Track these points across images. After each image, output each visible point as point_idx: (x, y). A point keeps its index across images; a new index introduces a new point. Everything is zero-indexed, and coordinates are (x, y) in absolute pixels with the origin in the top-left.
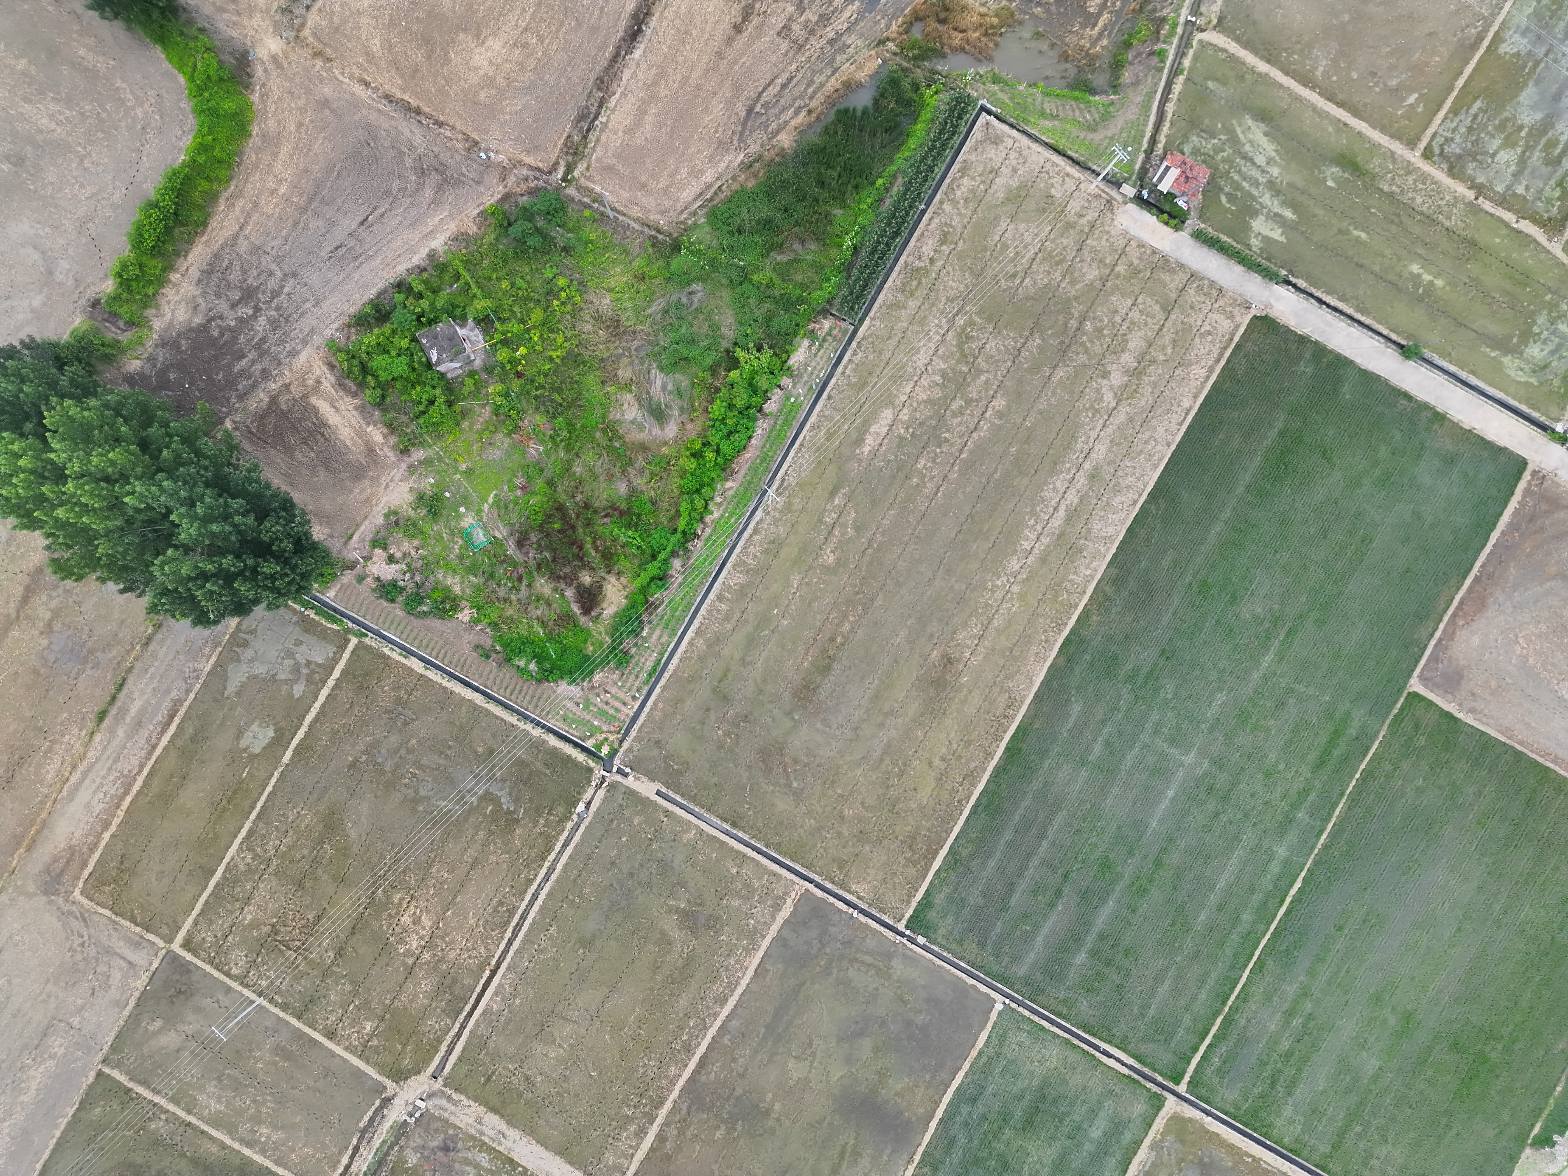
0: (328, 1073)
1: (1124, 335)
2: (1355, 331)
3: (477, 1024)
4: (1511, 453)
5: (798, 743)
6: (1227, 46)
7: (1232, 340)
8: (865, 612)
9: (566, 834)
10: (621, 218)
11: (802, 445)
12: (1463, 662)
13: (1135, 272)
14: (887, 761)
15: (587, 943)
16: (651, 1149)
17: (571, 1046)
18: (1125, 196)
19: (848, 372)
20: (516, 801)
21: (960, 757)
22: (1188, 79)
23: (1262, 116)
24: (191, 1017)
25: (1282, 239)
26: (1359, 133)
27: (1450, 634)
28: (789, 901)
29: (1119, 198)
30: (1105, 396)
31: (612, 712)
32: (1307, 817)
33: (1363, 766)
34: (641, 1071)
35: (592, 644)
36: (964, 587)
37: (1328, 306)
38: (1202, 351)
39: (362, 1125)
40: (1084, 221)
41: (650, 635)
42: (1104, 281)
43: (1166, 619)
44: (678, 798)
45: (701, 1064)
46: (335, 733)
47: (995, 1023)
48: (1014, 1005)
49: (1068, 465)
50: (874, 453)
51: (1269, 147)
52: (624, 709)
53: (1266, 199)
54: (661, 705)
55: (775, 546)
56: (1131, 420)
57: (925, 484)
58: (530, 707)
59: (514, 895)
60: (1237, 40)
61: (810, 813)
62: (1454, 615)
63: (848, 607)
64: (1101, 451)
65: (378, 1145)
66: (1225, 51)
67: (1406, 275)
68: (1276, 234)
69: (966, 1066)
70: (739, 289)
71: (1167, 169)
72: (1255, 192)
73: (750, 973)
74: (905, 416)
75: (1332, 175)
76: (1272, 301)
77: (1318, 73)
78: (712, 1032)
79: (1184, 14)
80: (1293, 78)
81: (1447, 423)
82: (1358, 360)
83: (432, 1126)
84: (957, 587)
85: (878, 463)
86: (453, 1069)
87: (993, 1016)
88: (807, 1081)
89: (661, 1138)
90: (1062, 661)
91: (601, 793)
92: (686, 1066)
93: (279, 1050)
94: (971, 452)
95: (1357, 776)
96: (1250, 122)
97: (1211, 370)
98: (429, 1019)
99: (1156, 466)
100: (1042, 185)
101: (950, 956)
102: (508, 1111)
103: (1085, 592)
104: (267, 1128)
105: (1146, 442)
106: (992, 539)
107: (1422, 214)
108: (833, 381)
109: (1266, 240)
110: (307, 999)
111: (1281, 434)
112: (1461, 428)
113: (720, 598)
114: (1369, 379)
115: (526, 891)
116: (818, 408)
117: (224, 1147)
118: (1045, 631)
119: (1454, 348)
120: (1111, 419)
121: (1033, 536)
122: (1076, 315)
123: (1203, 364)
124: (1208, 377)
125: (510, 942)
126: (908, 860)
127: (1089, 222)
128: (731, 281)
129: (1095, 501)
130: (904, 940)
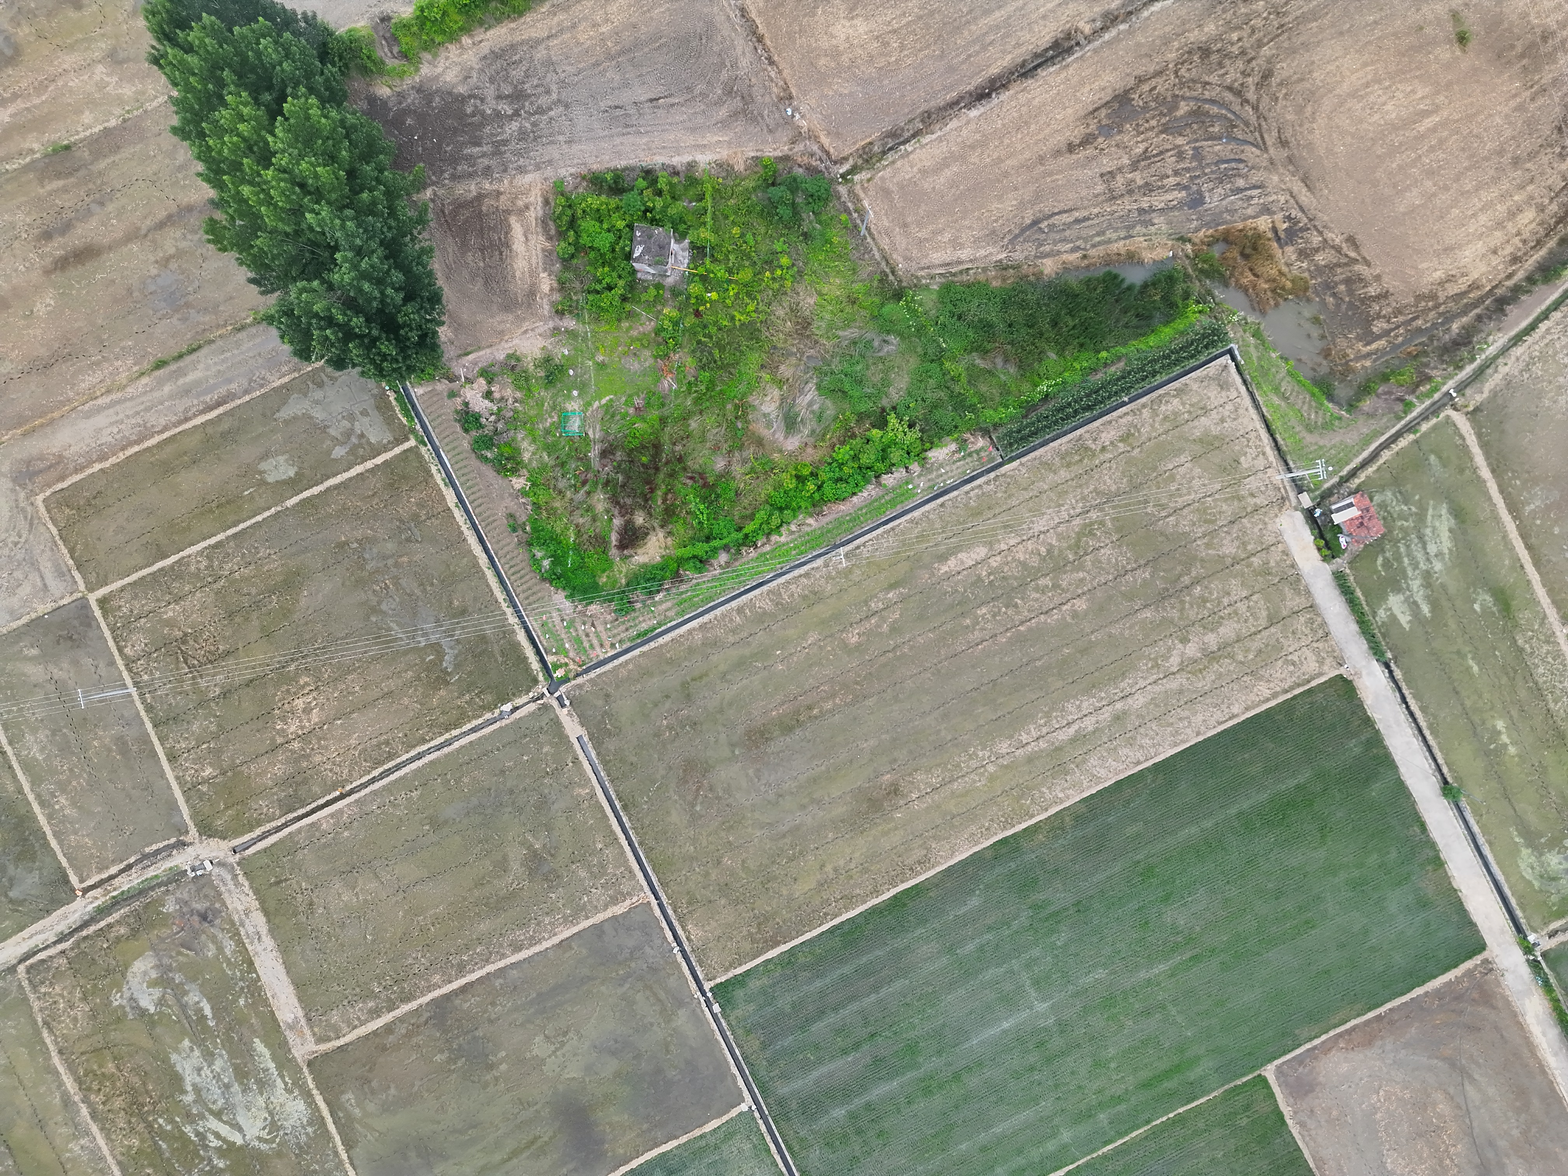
0: (147, 787)
1: (1223, 618)
2: (1416, 744)
3: (299, 831)
4: (1478, 931)
5: (723, 774)
6: (1467, 436)
7: (1309, 682)
8: (852, 704)
9: (480, 721)
10: (869, 240)
11: (893, 529)
12: (1321, 1079)
13: (1266, 571)
14: (788, 840)
15: (436, 824)
16: (375, 1033)
17: (366, 901)
18: (1299, 502)
19: (972, 494)
20: (458, 666)
21: (851, 877)
22: (1416, 441)
23: (1458, 513)
24: (65, 665)
25: (1407, 627)
26: (1529, 582)
27: (1325, 1048)
28: (628, 902)
29: (1294, 502)
30: (1172, 659)
31: (587, 645)
32: (1106, 1122)
33: (1181, 1110)
34: (410, 961)
35: (608, 577)
36: (949, 738)
37: (1408, 707)
38: (1278, 675)
39: (147, 850)
40: (1251, 501)
41: (661, 602)
42: (1236, 561)
43: (1100, 877)
44: (593, 754)
45: (464, 989)
46: (345, 508)
47: (732, 1119)
48: (757, 1115)
49: (1103, 695)
50: (949, 576)
51: (1446, 543)
52: (598, 649)
53: (1416, 584)
54: (631, 666)
55: (814, 597)
56: (1181, 692)
57: (974, 629)
58: (522, 596)
59: (403, 743)
60: (1479, 436)
61: (694, 841)
62: (1340, 1035)
63: (840, 690)
64: (1138, 701)
65: (149, 876)
66: (1463, 438)
67: (1489, 725)
68: (1404, 619)
69: (683, 1139)
70: (927, 365)
71: (1350, 505)
72: (1410, 573)
73: (556, 940)
74: (994, 562)
75: (1483, 601)
76: (1364, 673)
77: (1528, 509)
78: (490, 968)
79: (1449, 386)
80: (1504, 498)
81: (1441, 871)
82: (1402, 770)
83: (204, 890)
84: (943, 733)
85: (946, 587)
86: (255, 854)
87: (734, 1113)
88: (543, 1062)
89: (388, 1029)
90: (989, 855)
91: (532, 707)
92: (450, 982)
93: (121, 741)
94: (1030, 629)
95: (1171, 1115)
96: (1444, 511)
97: (1275, 695)
98: (262, 799)
99: (1176, 745)
100: (1237, 448)
101: (731, 1037)
102: (277, 921)
103: (1046, 810)
104: (67, 799)
105: (1180, 719)
106: (1000, 713)
107: (1536, 683)
108: (955, 493)
109: (1393, 618)
110: (172, 715)
111: (1298, 787)
112: (1450, 883)
113: (740, 610)
114: (1401, 790)
115: (414, 746)
116: (927, 507)
117: (20, 791)
118: (992, 820)
119: (1488, 813)
120: (1165, 681)
121: (1035, 734)
122: (1194, 574)
123: (1272, 685)
124: (1268, 700)
125: (373, 780)
126: (750, 934)
127: (1256, 504)
128: (925, 354)
129: (1106, 740)
130: (702, 999)
